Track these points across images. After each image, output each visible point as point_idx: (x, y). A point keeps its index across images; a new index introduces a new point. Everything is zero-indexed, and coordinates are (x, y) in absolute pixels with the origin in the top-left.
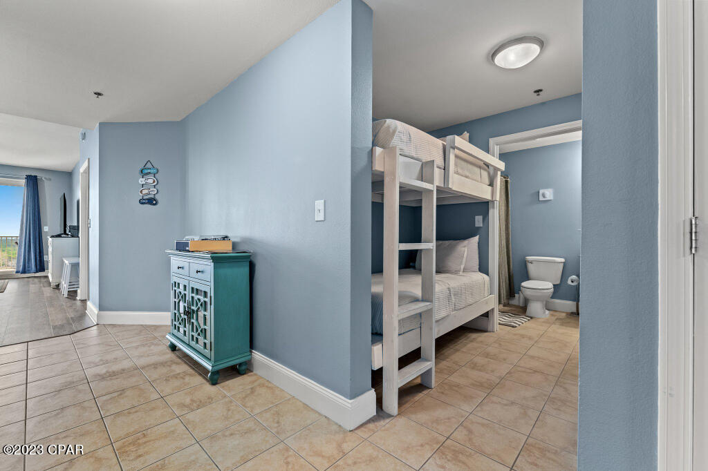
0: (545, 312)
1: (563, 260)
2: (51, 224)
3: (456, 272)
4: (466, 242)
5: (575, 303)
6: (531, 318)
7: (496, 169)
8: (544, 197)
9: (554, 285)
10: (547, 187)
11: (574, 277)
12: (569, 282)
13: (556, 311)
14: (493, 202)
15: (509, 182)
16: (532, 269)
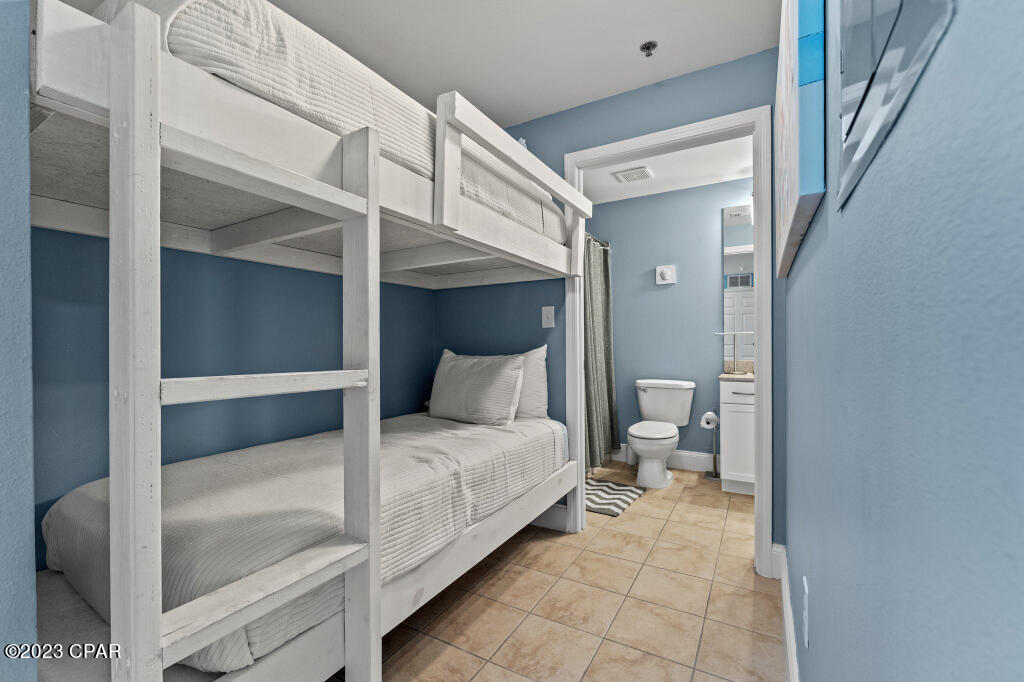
0: (665, 477)
1: (692, 385)
3: (496, 423)
4: (521, 358)
5: (711, 456)
6: (644, 489)
7: (577, 213)
8: (663, 279)
9: (679, 428)
10: (667, 262)
11: (710, 414)
12: (703, 424)
13: (683, 471)
14: (573, 278)
15: (610, 252)
16: (647, 402)
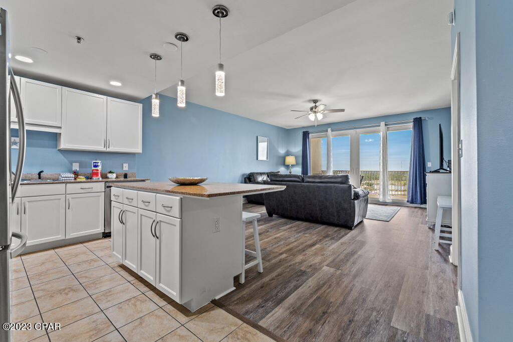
2: (432, 163)
